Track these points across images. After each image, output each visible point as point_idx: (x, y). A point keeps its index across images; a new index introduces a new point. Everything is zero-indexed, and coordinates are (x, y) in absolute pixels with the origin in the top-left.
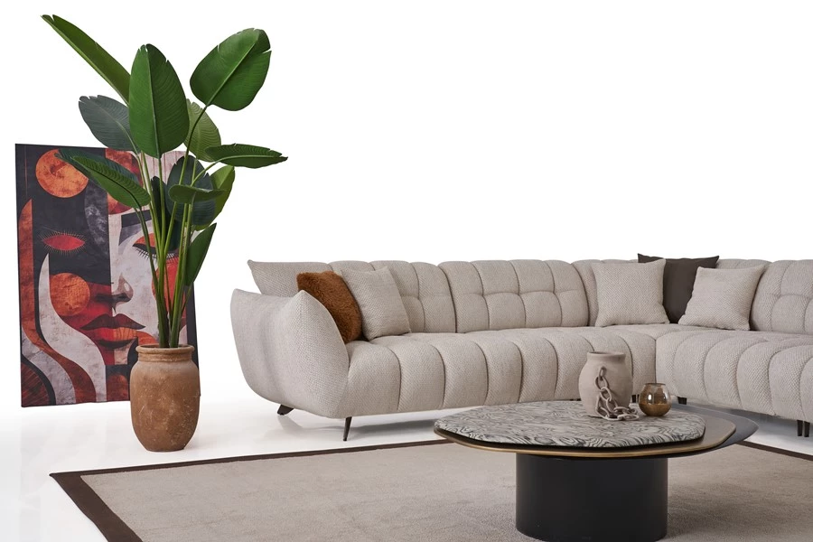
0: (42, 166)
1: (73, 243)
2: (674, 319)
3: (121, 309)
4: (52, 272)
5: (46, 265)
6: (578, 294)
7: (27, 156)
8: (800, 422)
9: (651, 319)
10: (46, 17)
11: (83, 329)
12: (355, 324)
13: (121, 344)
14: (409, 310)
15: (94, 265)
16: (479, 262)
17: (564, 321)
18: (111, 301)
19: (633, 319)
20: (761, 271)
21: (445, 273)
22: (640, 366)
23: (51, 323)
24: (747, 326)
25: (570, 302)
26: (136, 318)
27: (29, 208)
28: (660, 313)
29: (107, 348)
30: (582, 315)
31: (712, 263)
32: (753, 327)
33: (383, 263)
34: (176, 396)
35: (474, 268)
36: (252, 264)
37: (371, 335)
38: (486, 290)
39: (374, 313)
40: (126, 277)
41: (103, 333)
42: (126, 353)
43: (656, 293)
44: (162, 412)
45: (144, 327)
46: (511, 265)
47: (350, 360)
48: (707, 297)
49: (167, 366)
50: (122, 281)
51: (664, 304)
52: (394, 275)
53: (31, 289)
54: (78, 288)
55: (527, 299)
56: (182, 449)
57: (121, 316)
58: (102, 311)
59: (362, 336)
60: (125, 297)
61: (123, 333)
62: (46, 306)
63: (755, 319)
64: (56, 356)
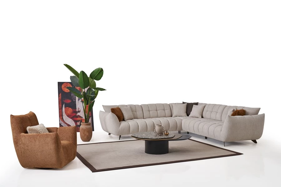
0: (63, 86)
1: (69, 101)
2: (188, 115)
4: (65, 107)
5: (64, 106)
6: (169, 110)
7: (60, 84)
8: (206, 137)
9: (183, 115)
10: (64, 64)
11: (71, 118)
12: (122, 118)
13: (79, 121)
14: (134, 115)
15: (73, 105)
16: (148, 104)
17: (166, 116)
18: (76, 112)
19: (180, 115)
20: (205, 106)
21: (141, 107)
22: (178, 125)
23: (65, 117)
24: (201, 117)
25: (168, 112)
26: (81, 116)
27: (60, 94)
28: (185, 114)
29: (76, 122)
30: (170, 115)
31: (197, 104)
32: (202, 117)
33: (129, 105)
34: (88, 132)
35: (148, 106)
36: (103, 106)
37: (125, 120)
38: (150, 110)
39: (126, 116)
41: (75, 119)
43: (184, 110)
44: (85, 135)
45: (83, 117)
46: (155, 105)
47: (120, 124)
48: (195, 111)
49: (86, 126)
50: (79, 108)
51: (186, 112)
52: (131, 107)
53: (61, 110)
54: (70, 110)
55: (158, 111)
56: (89, 141)
57: (78, 115)
58: (74, 114)
59: (124, 120)
60: (79, 112)
61: (79, 119)
62: (64, 114)
63: (203, 115)
64: (66, 123)
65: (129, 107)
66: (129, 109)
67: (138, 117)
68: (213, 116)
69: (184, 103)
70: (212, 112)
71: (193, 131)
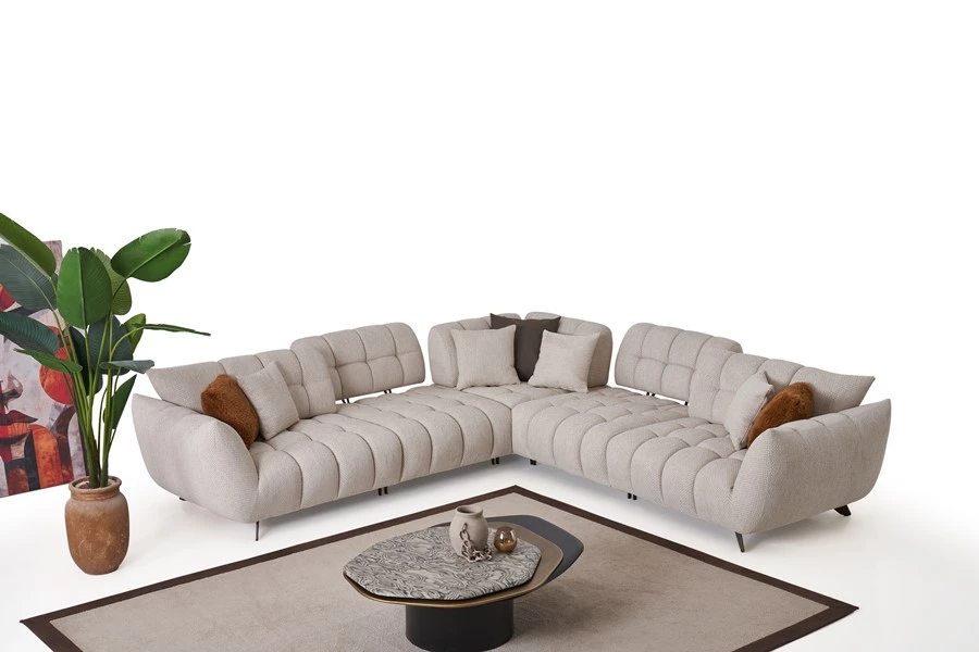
2: (524, 377)
3: (13, 405)
9: (505, 380)
12: (255, 429)
13: (17, 439)
14: (296, 398)
18: (2, 398)
19: (489, 382)
22: (498, 435)
26: (28, 413)
28: (512, 376)
29: (3, 445)
31: (556, 324)
33: (269, 354)
34: (112, 529)
37: (268, 436)
39: (270, 414)
40: (13, 373)
42: (22, 448)
45: (36, 420)
47: (258, 473)
48: (557, 360)
49: (100, 504)
50: (11, 378)
51: (516, 366)
52: (279, 366)
57: (13, 412)
59: (261, 437)
60: (15, 394)
61: (18, 428)
65: (270, 366)
66: (277, 378)
67: (317, 405)
69: (497, 322)
71: (578, 467)
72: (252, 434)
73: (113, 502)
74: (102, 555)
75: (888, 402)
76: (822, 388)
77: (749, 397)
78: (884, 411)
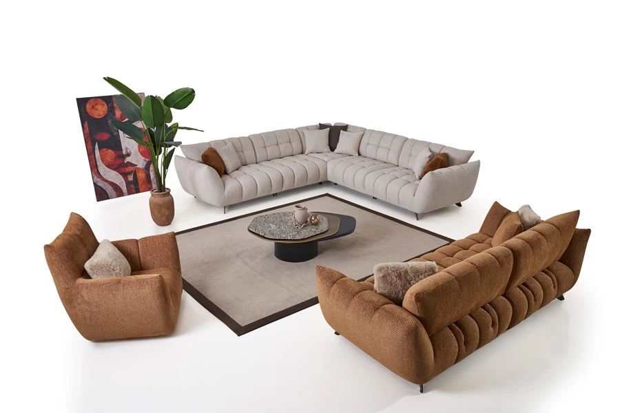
0: (88, 106)
1: (105, 136)
2: (332, 149)
3: (128, 159)
4: (100, 149)
5: (97, 146)
6: (298, 141)
7: (82, 103)
9: (325, 151)
10: (104, 78)
11: (115, 169)
13: (130, 173)
14: (240, 157)
16: (262, 133)
17: (294, 154)
18: (124, 157)
19: (318, 151)
20: (363, 132)
21: (250, 139)
22: (322, 173)
23: (102, 168)
24: (357, 154)
25: (296, 147)
26: (134, 162)
27: (86, 124)
28: (328, 149)
29: (125, 175)
30: (300, 151)
31: (346, 127)
32: (359, 154)
33: (229, 139)
34: (167, 208)
35: (261, 136)
37: (229, 172)
38: (266, 145)
39: (229, 163)
40: (127, 147)
41: (122, 170)
42: (132, 177)
43: (326, 140)
45: (137, 165)
46: (274, 133)
47: (225, 187)
48: (345, 142)
49: (162, 199)
50: (126, 149)
51: (329, 145)
52: (233, 144)
53: (93, 156)
54: (111, 153)
55: (281, 146)
56: (170, 224)
57: (128, 162)
58: (121, 161)
59: (226, 173)
60: (128, 155)
61: (130, 169)
62: (100, 163)
63: (360, 151)
64: (106, 181)
65: (230, 144)
66: (232, 149)
67: (248, 161)
68: (381, 155)
69: (322, 127)
70: (378, 147)
72: (222, 171)
73: (167, 198)
74: (164, 218)
75: (479, 161)
76: (452, 155)
77: (422, 158)
78: (477, 165)
